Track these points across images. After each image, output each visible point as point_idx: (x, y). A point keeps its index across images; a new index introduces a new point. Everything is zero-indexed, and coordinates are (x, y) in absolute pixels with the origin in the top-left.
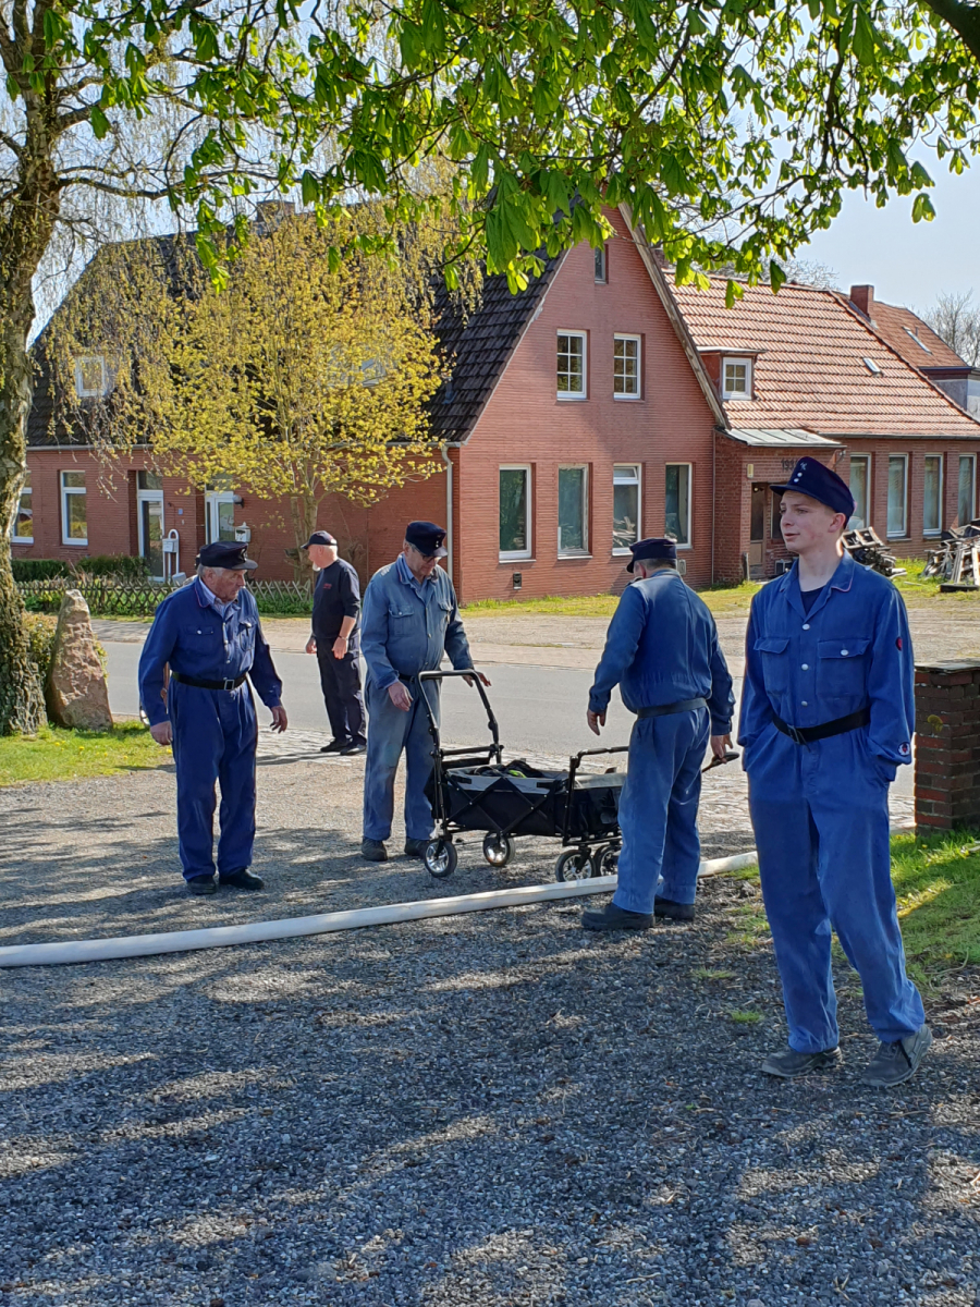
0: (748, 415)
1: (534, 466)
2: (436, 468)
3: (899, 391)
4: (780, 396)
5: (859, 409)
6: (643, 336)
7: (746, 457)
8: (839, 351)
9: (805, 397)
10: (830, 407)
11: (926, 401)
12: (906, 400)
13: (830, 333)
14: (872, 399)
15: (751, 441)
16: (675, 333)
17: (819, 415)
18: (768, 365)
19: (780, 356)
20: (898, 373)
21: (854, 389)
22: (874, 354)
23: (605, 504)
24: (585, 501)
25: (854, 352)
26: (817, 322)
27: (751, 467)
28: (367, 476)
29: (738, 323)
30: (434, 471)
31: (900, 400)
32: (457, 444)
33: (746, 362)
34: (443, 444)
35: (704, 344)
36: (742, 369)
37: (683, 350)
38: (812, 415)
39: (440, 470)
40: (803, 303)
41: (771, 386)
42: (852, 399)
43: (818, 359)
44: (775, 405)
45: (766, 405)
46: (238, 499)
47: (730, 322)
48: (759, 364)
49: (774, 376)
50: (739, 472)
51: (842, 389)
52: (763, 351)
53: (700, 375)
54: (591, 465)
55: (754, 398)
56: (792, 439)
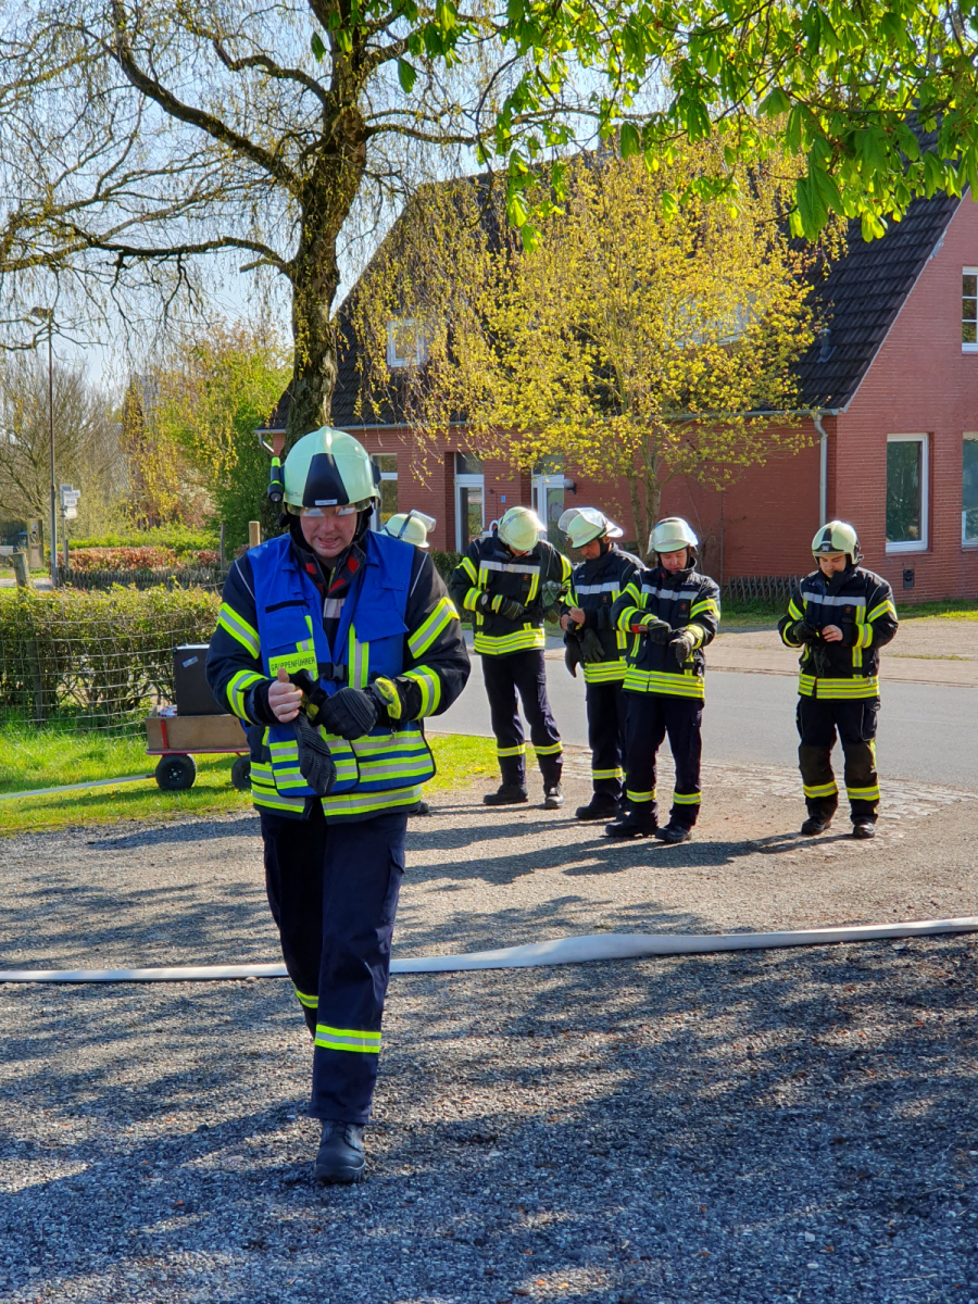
1: (931, 436)
2: (806, 442)
28: (720, 454)
30: (803, 445)
32: (835, 412)
34: (816, 413)
39: (811, 444)
46: (569, 483)
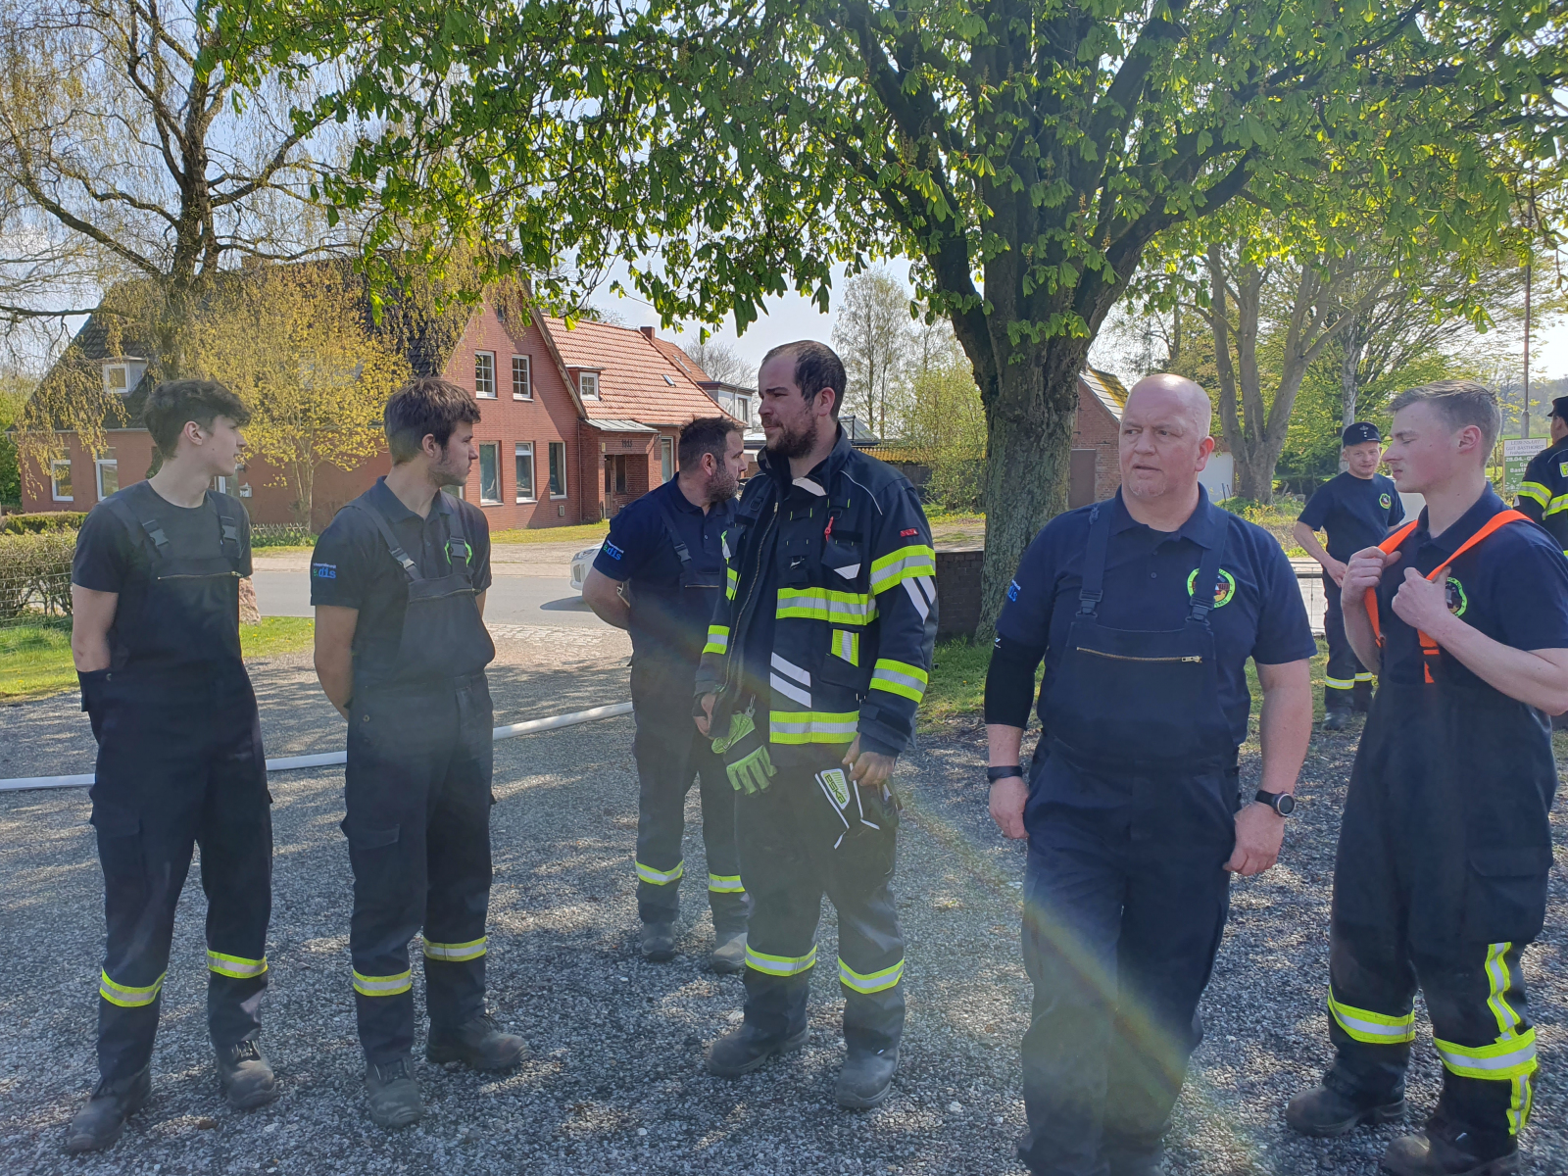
0: (598, 410)
3: (686, 397)
4: (616, 398)
5: (664, 408)
6: (530, 356)
7: (600, 438)
8: (648, 370)
9: (632, 399)
10: (647, 406)
11: (702, 404)
12: (691, 403)
13: (642, 358)
14: (671, 402)
15: (603, 428)
16: (551, 355)
17: (641, 412)
18: (606, 378)
19: (613, 372)
20: (684, 385)
21: (660, 395)
22: (669, 372)
23: (510, 469)
24: (497, 466)
25: (658, 371)
26: (633, 351)
27: (604, 444)
29: (585, 349)
31: (687, 403)
33: (594, 375)
35: (569, 363)
36: (591, 380)
37: (556, 366)
38: (637, 411)
40: (623, 338)
41: (610, 391)
42: (660, 401)
43: (636, 375)
44: (613, 404)
45: (608, 404)
47: (580, 349)
48: (601, 377)
49: (611, 385)
50: (597, 448)
51: (652, 394)
52: (604, 369)
53: (568, 383)
54: (500, 442)
55: (600, 399)
56: (626, 427)
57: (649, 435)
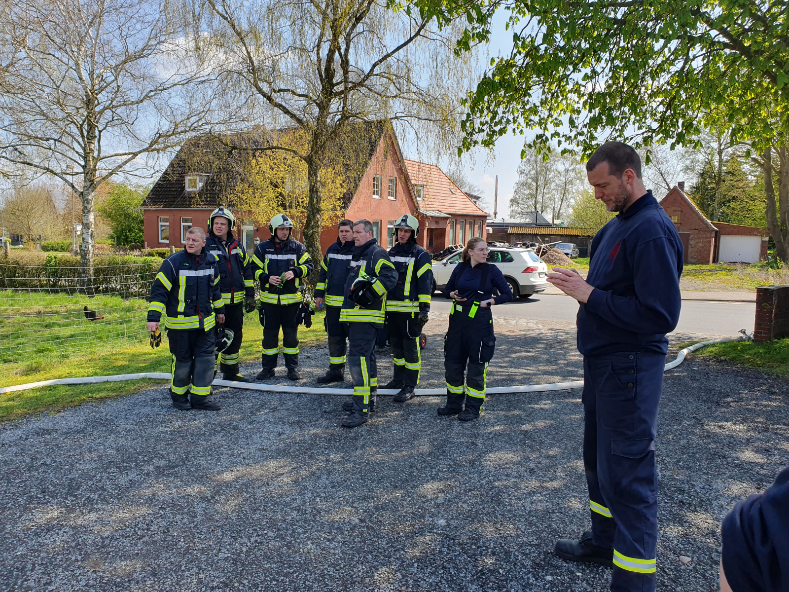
0: (423, 205)
3: (460, 199)
4: (430, 200)
5: (451, 205)
6: (396, 178)
7: (426, 220)
8: (443, 186)
9: (437, 200)
10: (445, 204)
11: (467, 203)
12: (463, 203)
13: (439, 179)
15: (426, 214)
16: (406, 177)
17: (442, 207)
19: (428, 187)
20: (459, 194)
21: (449, 199)
22: (452, 187)
23: (385, 234)
24: (379, 233)
25: (447, 186)
26: (436, 176)
27: (427, 223)
31: (460, 202)
32: (345, 212)
35: (412, 181)
36: (420, 190)
37: (408, 183)
38: (439, 206)
41: (427, 196)
43: (438, 188)
45: (427, 203)
48: (424, 189)
49: (428, 193)
50: (424, 225)
51: (446, 198)
52: (424, 185)
53: (412, 192)
54: (381, 220)
55: (424, 200)
56: (437, 214)
57: (447, 218)
